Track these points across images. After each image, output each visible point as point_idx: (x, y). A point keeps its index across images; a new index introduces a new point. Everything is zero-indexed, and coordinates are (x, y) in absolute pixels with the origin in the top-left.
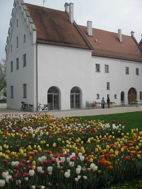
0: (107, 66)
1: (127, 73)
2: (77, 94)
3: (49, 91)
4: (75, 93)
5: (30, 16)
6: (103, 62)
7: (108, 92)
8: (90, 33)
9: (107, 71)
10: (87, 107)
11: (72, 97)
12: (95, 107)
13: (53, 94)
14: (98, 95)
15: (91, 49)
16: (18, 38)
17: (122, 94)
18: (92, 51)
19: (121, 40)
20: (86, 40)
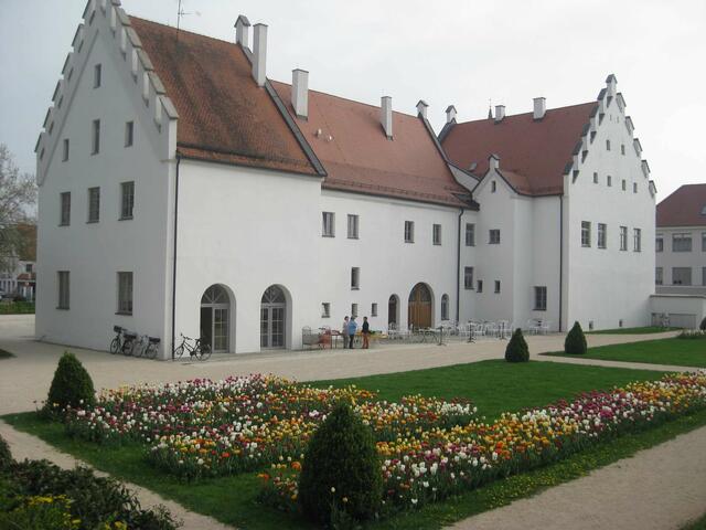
0: (353, 219)
1: (409, 237)
2: (278, 305)
3: (204, 300)
4: (271, 304)
5: (152, 67)
6: (342, 206)
7: (354, 297)
8: (302, 107)
9: (353, 234)
10: (304, 343)
11: (264, 316)
12: (327, 346)
13: (215, 306)
14: (326, 306)
15: (321, 176)
16: (97, 123)
17: (393, 303)
18: (323, 179)
19: (389, 132)
20: (294, 129)
